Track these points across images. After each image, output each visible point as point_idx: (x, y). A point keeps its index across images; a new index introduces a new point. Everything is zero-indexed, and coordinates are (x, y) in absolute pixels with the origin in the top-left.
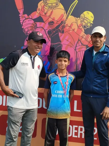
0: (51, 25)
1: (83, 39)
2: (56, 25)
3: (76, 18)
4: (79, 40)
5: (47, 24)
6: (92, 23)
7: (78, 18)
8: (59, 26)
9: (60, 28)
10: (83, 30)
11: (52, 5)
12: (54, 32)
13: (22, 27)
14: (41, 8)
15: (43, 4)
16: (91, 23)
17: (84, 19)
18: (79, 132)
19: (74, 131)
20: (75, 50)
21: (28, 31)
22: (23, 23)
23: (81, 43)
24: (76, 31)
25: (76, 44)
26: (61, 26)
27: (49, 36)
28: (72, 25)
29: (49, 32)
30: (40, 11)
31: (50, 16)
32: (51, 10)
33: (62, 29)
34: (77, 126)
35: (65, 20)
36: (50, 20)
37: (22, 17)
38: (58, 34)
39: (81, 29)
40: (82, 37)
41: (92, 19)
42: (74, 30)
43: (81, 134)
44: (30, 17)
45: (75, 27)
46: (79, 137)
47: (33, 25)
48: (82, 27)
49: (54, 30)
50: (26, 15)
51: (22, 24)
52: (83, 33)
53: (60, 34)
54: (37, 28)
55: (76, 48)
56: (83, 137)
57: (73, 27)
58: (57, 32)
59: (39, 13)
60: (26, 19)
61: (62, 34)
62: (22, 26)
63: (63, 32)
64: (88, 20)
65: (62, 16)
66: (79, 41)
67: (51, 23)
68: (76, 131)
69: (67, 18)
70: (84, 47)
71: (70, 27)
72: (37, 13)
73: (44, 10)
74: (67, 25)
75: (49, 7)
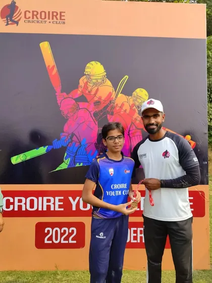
0: (97, 106)
1: (137, 122)
3: (128, 97)
4: (132, 123)
5: (92, 104)
7: (130, 97)
8: (107, 106)
9: (109, 109)
10: (137, 111)
11: (97, 81)
12: (102, 114)
13: (61, 109)
14: (83, 85)
15: (85, 81)
17: (137, 98)
18: (139, 235)
19: (133, 235)
20: (129, 135)
21: (68, 113)
23: (136, 127)
24: (127, 112)
25: (129, 127)
26: (110, 106)
27: (96, 119)
28: (123, 105)
29: (95, 114)
30: (82, 89)
31: (95, 94)
32: (96, 88)
33: (111, 110)
34: (135, 229)
36: (96, 99)
37: (60, 96)
38: (106, 117)
39: (134, 110)
40: (136, 119)
41: (147, 98)
42: (125, 111)
43: (141, 238)
44: (70, 97)
46: (139, 241)
47: (74, 106)
49: (101, 111)
50: (65, 94)
51: (59, 104)
52: (136, 115)
53: (108, 115)
54: (79, 109)
55: (129, 133)
56: (144, 241)
57: (124, 108)
58: (105, 114)
60: (65, 99)
61: (112, 116)
62: (60, 107)
63: (112, 114)
64: (141, 98)
65: (110, 94)
67: (97, 103)
68: (135, 235)
70: (139, 131)
71: (121, 107)
72: (79, 91)
73: (87, 87)
74: (117, 105)
75: (94, 83)
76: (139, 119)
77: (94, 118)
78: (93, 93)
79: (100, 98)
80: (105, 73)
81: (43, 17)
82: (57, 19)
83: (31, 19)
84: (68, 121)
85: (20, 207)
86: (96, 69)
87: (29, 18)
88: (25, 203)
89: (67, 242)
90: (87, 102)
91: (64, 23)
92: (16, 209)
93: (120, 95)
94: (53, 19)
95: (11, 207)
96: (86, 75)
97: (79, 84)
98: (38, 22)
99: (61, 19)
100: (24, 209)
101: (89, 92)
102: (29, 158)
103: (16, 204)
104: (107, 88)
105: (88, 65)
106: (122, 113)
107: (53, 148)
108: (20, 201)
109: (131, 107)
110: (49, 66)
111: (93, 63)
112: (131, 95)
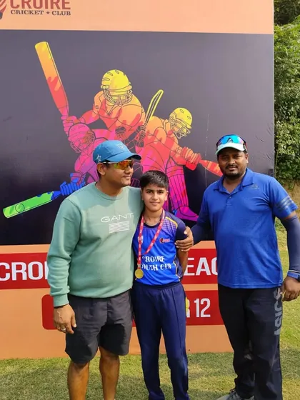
0: (121, 134)
1: (177, 156)
2: (128, 134)
3: (163, 120)
4: (170, 157)
5: (114, 131)
6: (189, 127)
7: (167, 121)
8: (134, 134)
9: (137, 138)
10: (177, 141)
11: (120, 99)
12: (127, 145)
13: (69, 139)
15: (102, 98)
16: (188, 129)
17: (176, 122)
20: (166, 174)
22: (69, 132)
23: (175, 163)
24: (163, 142)
25: (165, 164)
26: (138, 134)
28: (156, 131)
30: (98, 110)
31: (117, 118)
32: (119, 108)
33: (140, 139)
36: (118, 124)
37: (67, 120)
38: (134, 149)
40: (175, 152)
41: (190, 122)
42: (160, 140)
44: (82, 121)
45: (162, 135)
47: (88, 135)
48: (173, 135)
49: (126, 141)
50: (74, 118)
51: (67, 133)
52: (176, 146)
53: (136, 147)
54: (96, 139)
55: (166, 171)
57: (158, 136)
58: (132, 144)
59: (97, 113)
60: (74, 124)
61: (140, 149)
62: (69, 137)
63: (142, 145)
64: (182, 122)
65: (138, 117)
66: (171, 159)
67: (121, 130)
69: (147, 121)
70: (180, 168)
71: (154, 135)
72: (94, 114)
73: (106, 108)
74: (148, 132)
75: (115, 102)
76: (179, 151)
78: (114, 115)
79: (124, 122)
80: (131, 87)
81: (38, 5)
82: (58, 8)
83: (20, 9)
84: (81, 156)
85: (19, 275)
86: (117, 81)
87: (18, 6)
88: (27, 271)
90: (106, 128)
91: (69, 13)
92: (14, 278)
93: (152, 118)
94: (52, 8)
95: (8, 276)
96: (103, 89)
97: (94, 102)
98: (31, 12)
99: (64, 8)
100: (24, 278)
101: (109, 114)
102: (28, 208)
103: (14, 272)
104: (133, 108)
105: (106, 75)
106: (155, 143)
107: (61, 195)
108: (19, 267)
109: (168, 135)
110: (50, 78)
111: (113, 72)
112: (168, 118)
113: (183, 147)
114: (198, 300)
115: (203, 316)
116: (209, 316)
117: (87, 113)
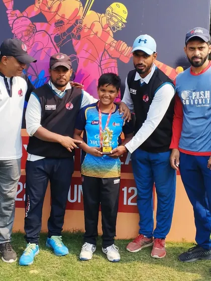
0: (59, 27)
1: (112, 49)
2: (67, 27)
3: (99, 15)
4: (105, 49)
5: (53, 24)
6: (125, 21)
7: (103, 15)
8: (72, 28)
9: (74, 31)
10: (112, 34)
12: (65, 37)
13: (13, 32)
16: (123, 23)
17: (112, 16)
20: (100, 66)
21: (22, 38)
22: (13, 25)
23: (109, 55)
24: (99, 35)
25: (100, 56)
26: (76, 27)
27: (57, 45)
28: (93, 25)
29: (57, 39)
30: (40, 4)
31: (57, 12)
32: (58, 3)
33: (77, 32)
35: (81, 18)
36: (58, 18)
37: (12, 14)
38: (71, 42)
39: (108, 33)
40: (110, 45)
41: (125, 16)
42: (96, 34)
44: (25, 15)
45: (98, 29)
47: (29, 28)
48: (109, 29)
49: (64, 34)
50: (18, 12)
51: (11, 26)
52: (110, 39)
53: (73, 40)
54: (36, 32)
55: (100, 63)
57: (95, 30)
58: (69, 37)
59: (38, 7)
60: (18, 18)
61: (78, 41)
62: (13, 29)
64: (118, 17)
65: (77, 11)
66: (106, 52)
67: (60, 23)
69: (84, 15)
70: (114, 60)
71: (91, 29)
72: (36, 8)
73: (47, 2)
74: (85, 26)
76: (114, 45)
77: (55, 44)
78: (54, 10)
79: (63, 16)
89: (21, 200)
90: (47, 22)
93: (89, 12)
101: (49, 8)
104: (72, 3)
106: (91, 36)
109: (104, 29)
112: (104, 13)
113: (117, 40)
114: (126, 188)
115: (130, 203)
116: (135, 204)
117: (30, 7)
